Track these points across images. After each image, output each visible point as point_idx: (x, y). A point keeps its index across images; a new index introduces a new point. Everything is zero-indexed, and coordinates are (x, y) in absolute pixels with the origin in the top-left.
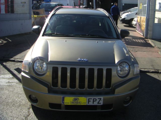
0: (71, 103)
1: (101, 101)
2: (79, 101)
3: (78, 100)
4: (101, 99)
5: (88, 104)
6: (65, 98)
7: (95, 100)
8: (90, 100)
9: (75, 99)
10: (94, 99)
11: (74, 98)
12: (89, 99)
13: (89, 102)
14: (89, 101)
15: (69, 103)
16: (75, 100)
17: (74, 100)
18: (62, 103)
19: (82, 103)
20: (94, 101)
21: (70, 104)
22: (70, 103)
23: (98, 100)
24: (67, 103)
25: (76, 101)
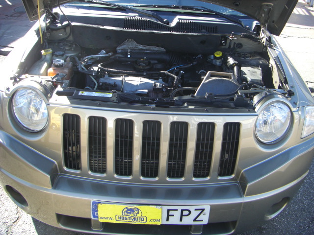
0: (118, 219)
1: (204, 214)
2: (140, 215)
3: (138, 213)
4: (203, 210)
5: (165, 222)
6: (99, 205)
7: (185, 213)
8: (171, 213)
9: (128, 210)
10: (182, 211)
11: (126, 208)
12: (169, 211)
13: (170, 217)
14: (168, 215)
15: (111, 219)
16: (130, 213)
17: (127, 212)
18: (92, 218)
19: (148, 220)
20: (182, 215)
21: (114, 221)
22: (114, 218)
23: (194, 214)
24: (106, 218)
25: (132, 215)
